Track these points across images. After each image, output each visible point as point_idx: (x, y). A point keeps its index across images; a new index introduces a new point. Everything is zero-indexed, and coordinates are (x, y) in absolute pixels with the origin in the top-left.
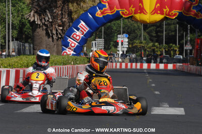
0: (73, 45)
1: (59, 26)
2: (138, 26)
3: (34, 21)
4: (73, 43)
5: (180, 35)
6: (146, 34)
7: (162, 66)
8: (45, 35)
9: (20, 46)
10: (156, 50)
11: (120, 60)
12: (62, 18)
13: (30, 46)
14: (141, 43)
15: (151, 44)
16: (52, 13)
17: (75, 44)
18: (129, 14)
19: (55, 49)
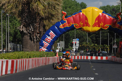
0: (46, 45)
1: (38, 34)
2: (85, 34)
3: (23, 31)
4: (46, 44)
5: (110, 39)
6: (89, 39)
7: (99, 58)
8: (29, 39)
9: (14, 46)
10: (96, 48)
11: (74, 54)
12: (40, 29)
13: (20, 46)
14: (87, 44)
15: (93, 45)
16: (33, 26)
17: (47, 45)
18: (79, 27)
19: (35, 48)
